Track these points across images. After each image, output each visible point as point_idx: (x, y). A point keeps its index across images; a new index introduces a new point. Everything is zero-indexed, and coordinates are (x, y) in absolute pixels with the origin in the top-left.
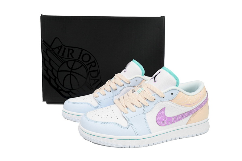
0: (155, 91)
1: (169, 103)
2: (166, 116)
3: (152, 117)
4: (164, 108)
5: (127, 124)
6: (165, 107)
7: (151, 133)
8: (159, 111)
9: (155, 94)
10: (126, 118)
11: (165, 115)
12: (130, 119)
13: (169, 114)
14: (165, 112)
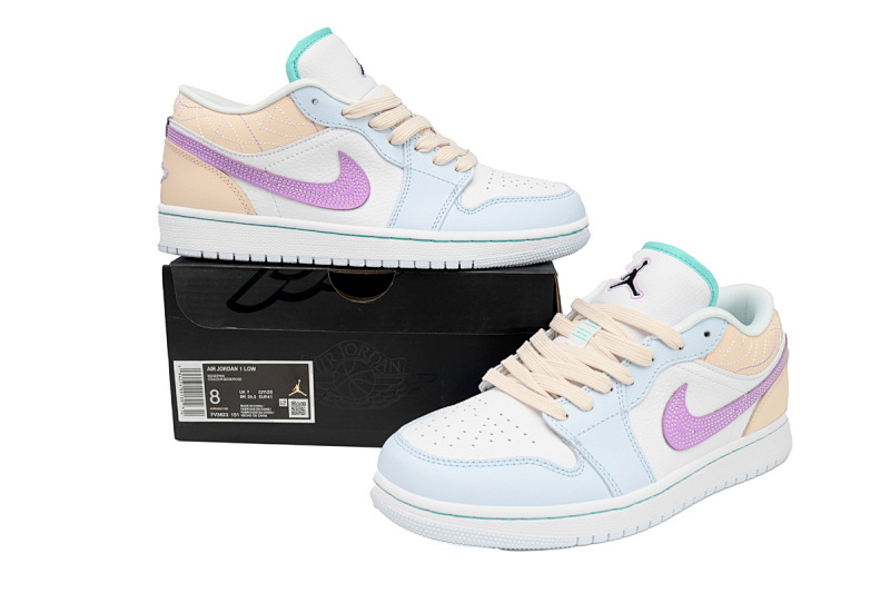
0: (649, 329)
1: (698, 367)
2: (689, 415)
3: (647, 422)
4: (684, 387)
5: (574, 458)
6: (684, 381)
7: (653, 480)
8: (667, 398)
9: (648, 338)
10: (567, 437)
11: (687, 411)
12: (579, 438)
13: (698, 405)
14: (687, 399)
